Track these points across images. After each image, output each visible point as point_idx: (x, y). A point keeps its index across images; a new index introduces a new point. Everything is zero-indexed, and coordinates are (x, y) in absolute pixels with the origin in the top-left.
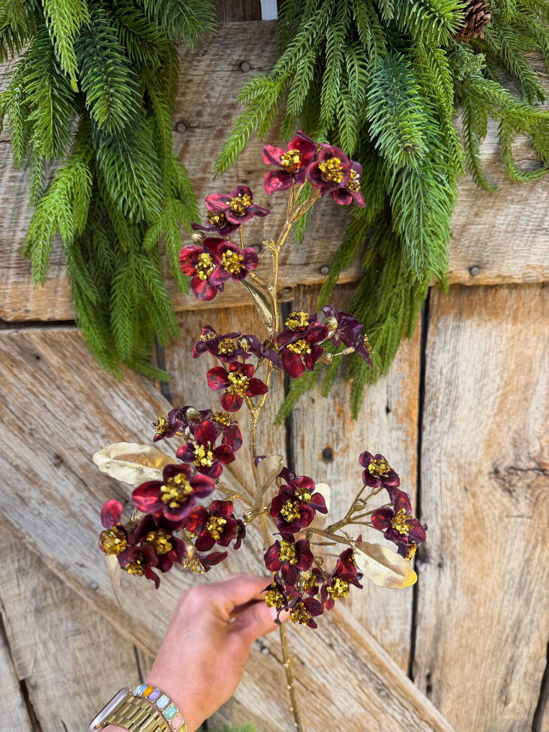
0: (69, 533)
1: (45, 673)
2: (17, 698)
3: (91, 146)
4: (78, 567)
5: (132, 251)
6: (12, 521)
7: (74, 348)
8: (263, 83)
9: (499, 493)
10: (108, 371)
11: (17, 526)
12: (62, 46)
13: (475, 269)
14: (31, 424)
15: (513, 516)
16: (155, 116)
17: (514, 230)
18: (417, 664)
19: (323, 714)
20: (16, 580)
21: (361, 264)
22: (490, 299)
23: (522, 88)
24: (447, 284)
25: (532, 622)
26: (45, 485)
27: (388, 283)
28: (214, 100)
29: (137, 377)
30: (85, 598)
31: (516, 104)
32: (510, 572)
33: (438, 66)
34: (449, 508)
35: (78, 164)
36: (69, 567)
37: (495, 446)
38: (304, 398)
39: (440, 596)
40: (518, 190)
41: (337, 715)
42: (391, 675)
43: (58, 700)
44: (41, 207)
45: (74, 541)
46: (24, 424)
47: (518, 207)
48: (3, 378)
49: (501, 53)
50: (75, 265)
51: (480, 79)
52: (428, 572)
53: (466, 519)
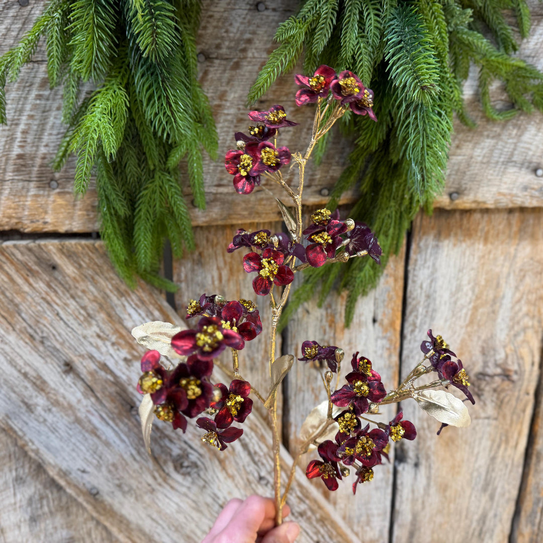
0: (73, 440)
4: (79, 473)
5: (158, 169)
6: (17, 429)
7: (91, 259)
8: (295, 24)
11: (20, 433)
13: (455, 195)
14: (42, 332)
15: (480, 418)
17: (488, 162)
20: (12, 490)
21: (359, 188)
22: (465, 222)
24: (432, 207)
25: (495, 516)
26: (53, 392)
27: (383, 205)
28: (231, 35)
29: (148, 287)
30: (85, 504)
31: (495, 53)
32: (477, 470)
33: (435, 18)
35: (115, 86)
36: (70, 473)
37: (467, 354)
38: (300, 310)
39: (416, 494)
40: (493, 127)
45: (78, 447)
46: (36, 332)
47: (492, 142)
48: (18, 287)
49: (482, 9)
50: (107, 180)
51: (466, 30)
52: (406, 471)
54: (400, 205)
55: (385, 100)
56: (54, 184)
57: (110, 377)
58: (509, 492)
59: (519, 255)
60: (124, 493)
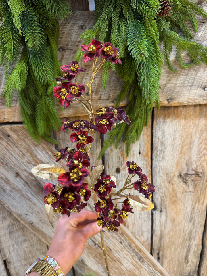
0: (22, 202)
1: (13, 257)
2: (3, 267)
3: (27, 56)
4: (25, 215)
5: (43, 95)
7: (22, 132)
8: (89, 32)
9: (182, 183)
10: (35, 141)
11: (2, 200)
12: (16, 19)
13: (170, 100)
14: (6, 161)
15: (187, 192)
16: (51, 45)
17: (183, 86)
18: (154, 249)
19: (119, 269)
20: (2, 222)
21: (128, 99)
22: (176, 111)
23: (184, 34)
25: (196, 232)
26: (12, 184)
27: (138, 105)
28: (72, 40)
29: (46, 142)
30: (28, 227)
31: (182, 40)
32: (187, 213)
33: (153, 26)
34: (164, 190)
35: (22, 63)
36: (22, 215)
37: (180, 166)
38: (109, 149)
39: (161, 223)
40: (184, 71)
41: (124, 269)
42: (144, 253)
43: (18, 267)
44: (9, 78)
45: (24, 205)
46: (4, 161)
47: (185, 77)
49: (176, 22)
51: (169, 31)
52: (157, 214)
53: (170, 194)
57: (33, 178)
58: (201, 222)
59: (200, 124)
60: (43, 223)
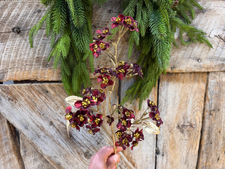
0: (52, 147)
4: (54, 157)
5: (79, 61)
6: (35, 143)
7: (59, 89)
9: (179, 133)
11: (36, 145)
12: (71, 4)
13: (173, 68)
14: (43, 112)
15: (183, 140)
16: (88, 24)
17: (183, 58)
20: (33, 163)
21: (142, 66)
22: (176, 77)
23: (185, 20)
24: (166, 72)
26: (46, 131)
27: (150, 71)
28: (102, 20)
30: (56, 168)
31: (184, 24)
33: (165, 14)
34: (166, 138)
35: (66, 36)
36: (51, 158)
37: (178, 119)
38: (124, 104)
39: (163, 165)
40: (184, 47)
45: (54, 149)
46: (41, 112)
47: (184, 51)
48: (36, 98)
49: (180, 11)
50: (64, 65)
51: (175, 17)
52: (159, 157)
53: (170, 141)
54: (155, 71)
55: (150, 39)
56: (47, 65)
57: (64, 126)
58: (194, 164)
59: (194, 87)
60: (68, 164)
